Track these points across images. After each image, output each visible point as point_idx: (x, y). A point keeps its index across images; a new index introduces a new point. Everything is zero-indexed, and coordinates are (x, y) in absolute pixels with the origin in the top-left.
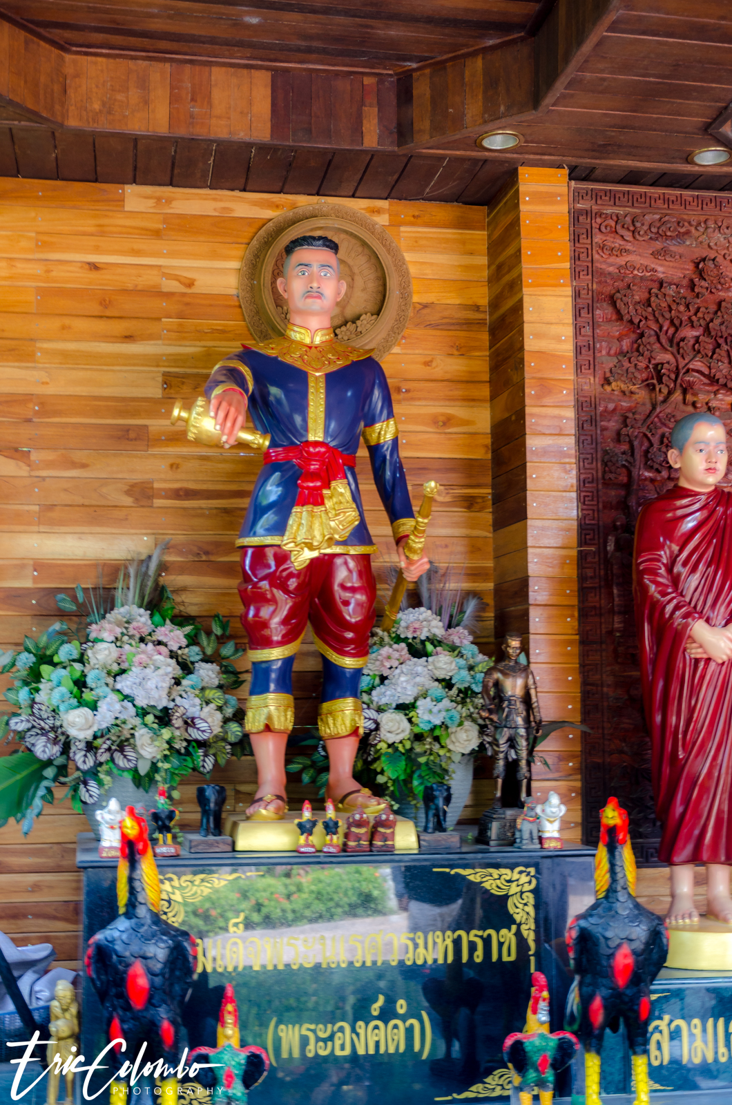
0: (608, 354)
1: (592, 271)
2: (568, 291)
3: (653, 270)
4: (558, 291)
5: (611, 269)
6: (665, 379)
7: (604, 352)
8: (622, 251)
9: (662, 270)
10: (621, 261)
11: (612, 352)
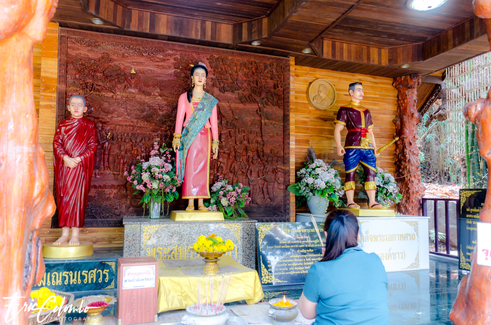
0: (71, 79)
1: (67, 54)
2: (57, 59)
3: (87, 55)
4: (54, 59)
5: (73, 54)
6: (88, 87)
7: (70, 78)
8: (78, 49)
9: (91, 55)
10: (78, 52)
11: (72, 78)
